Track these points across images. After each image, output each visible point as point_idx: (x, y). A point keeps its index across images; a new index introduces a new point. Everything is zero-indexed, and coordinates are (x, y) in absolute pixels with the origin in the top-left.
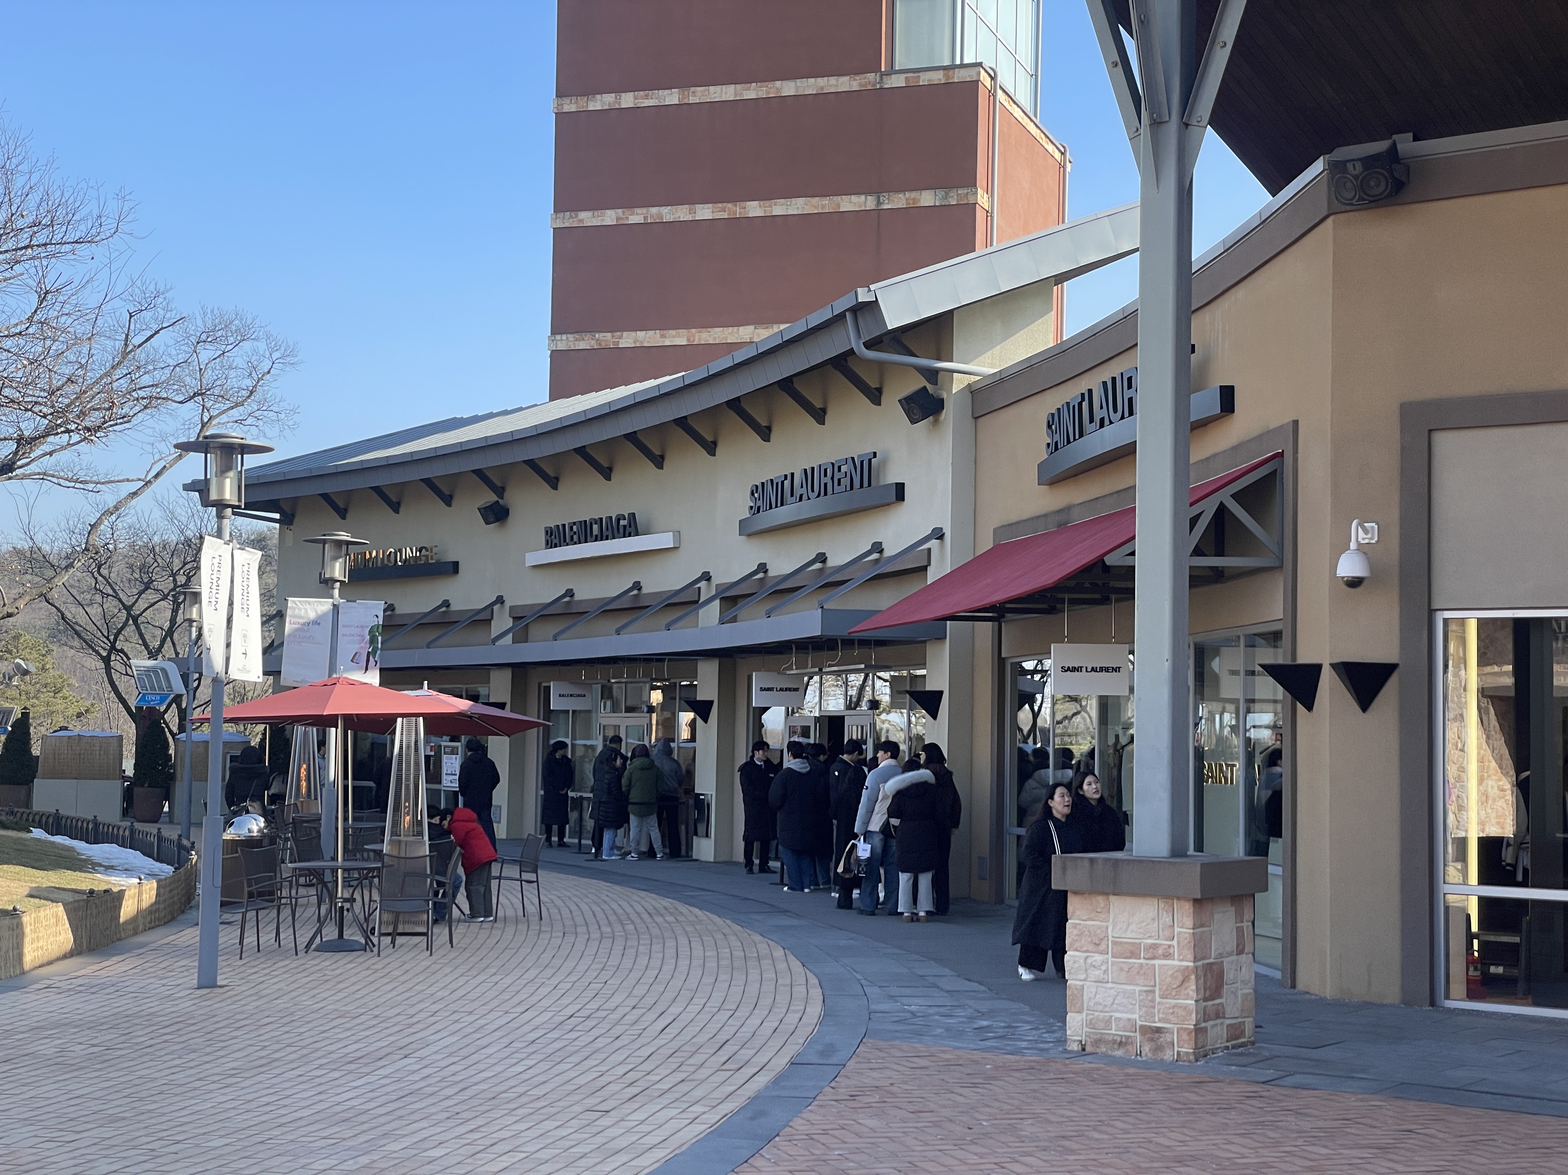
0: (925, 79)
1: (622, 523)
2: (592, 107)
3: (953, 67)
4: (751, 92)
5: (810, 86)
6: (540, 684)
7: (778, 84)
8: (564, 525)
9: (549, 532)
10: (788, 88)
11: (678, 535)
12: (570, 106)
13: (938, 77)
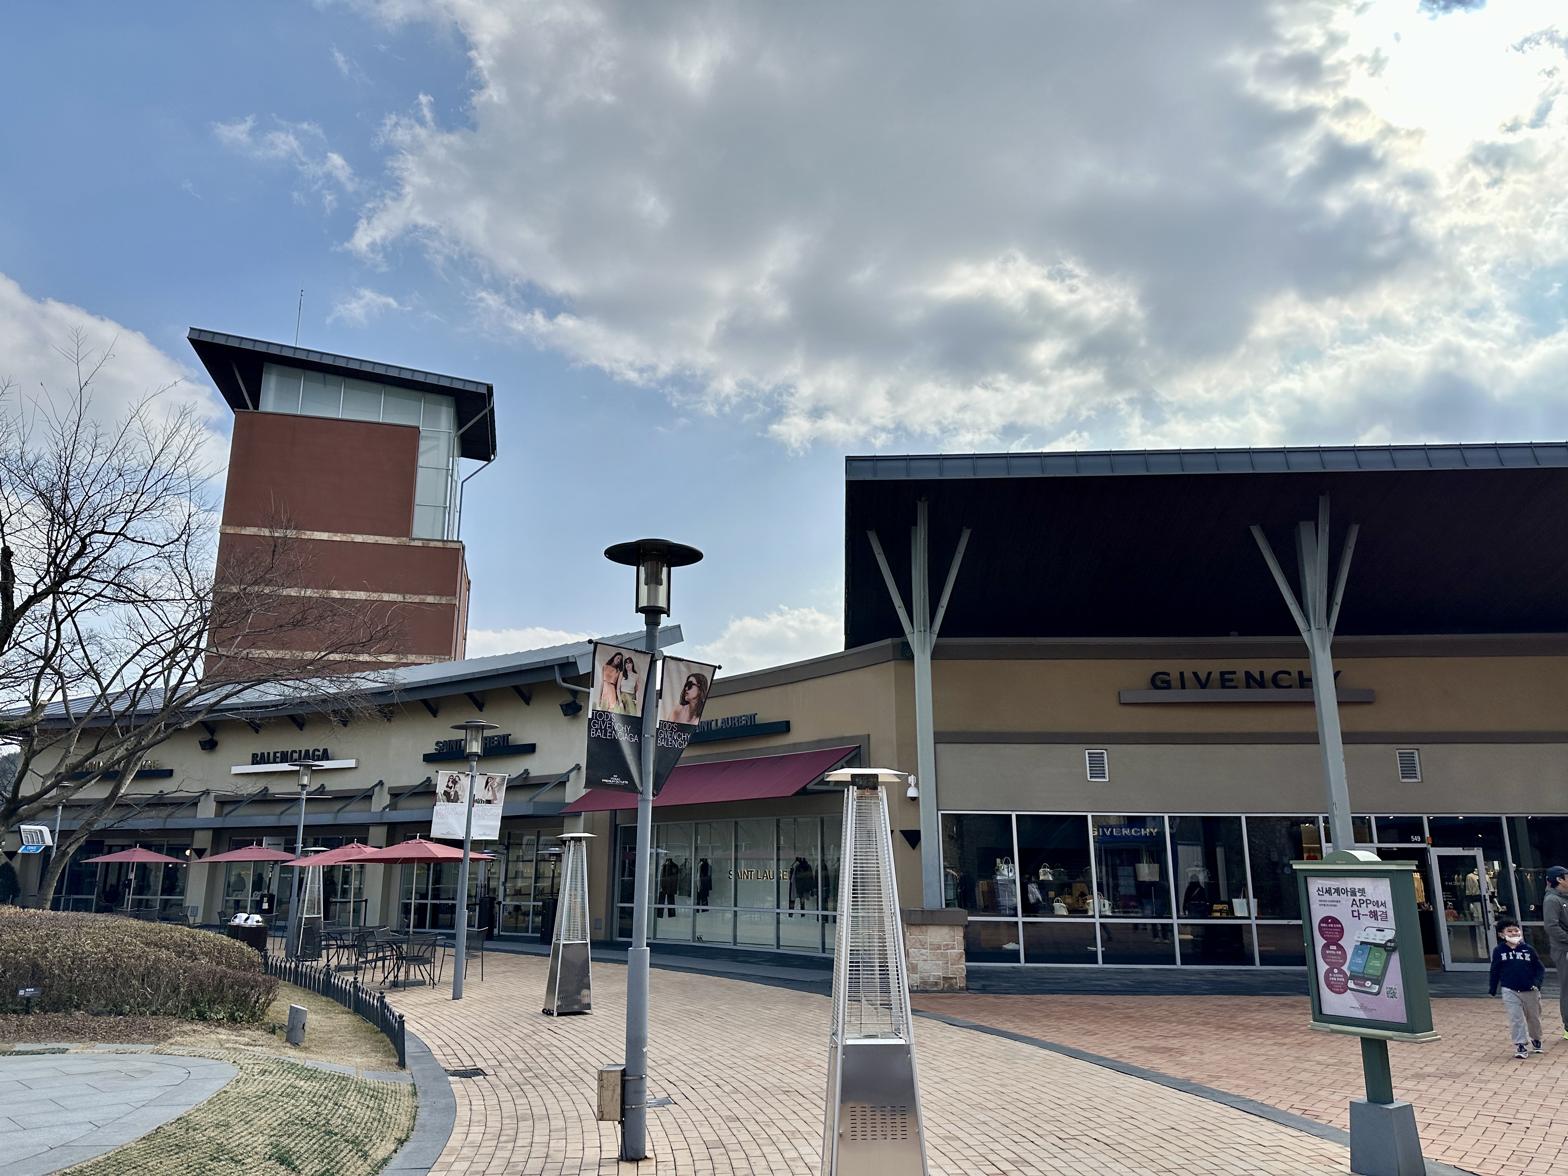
0: (432, 544)
1: (317, 753)
2: (243, 532)
3: (447, 541)
4: (337, 537)
5: (371, 539)
6: (230, 838)
7: (353, 535)
8: (269, 754)
9: (254, 756)
10: (359, 538)
11: (358, 761)
12: (230, 530)
13: (440, 544)
